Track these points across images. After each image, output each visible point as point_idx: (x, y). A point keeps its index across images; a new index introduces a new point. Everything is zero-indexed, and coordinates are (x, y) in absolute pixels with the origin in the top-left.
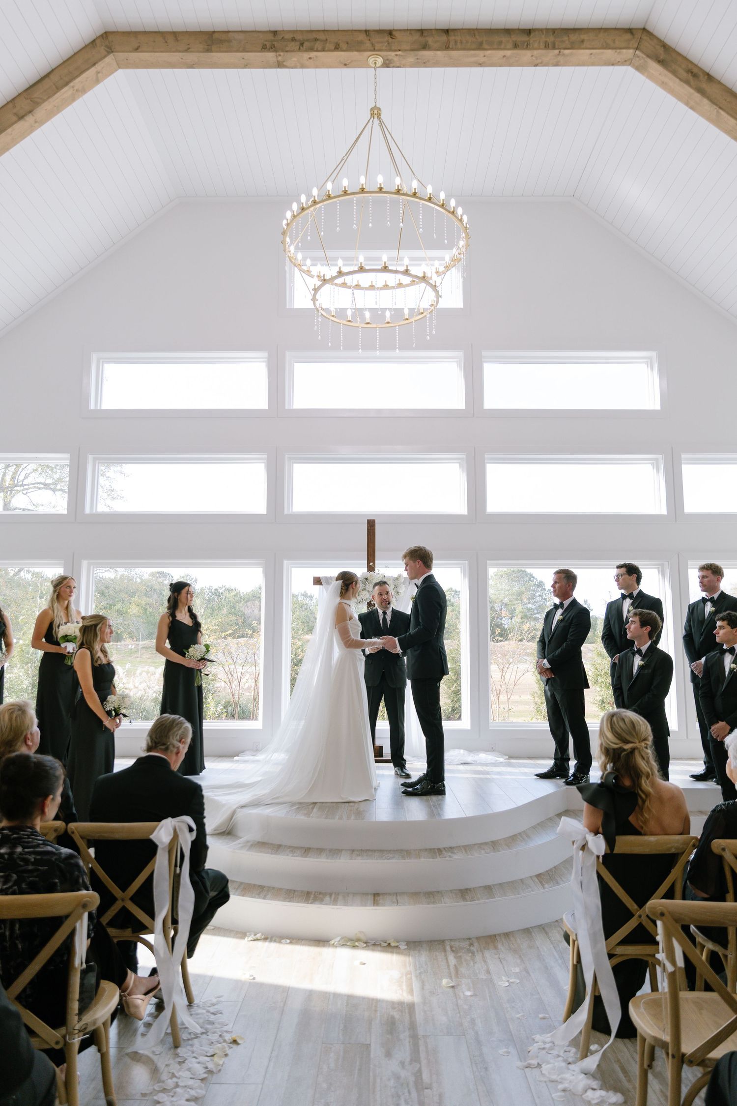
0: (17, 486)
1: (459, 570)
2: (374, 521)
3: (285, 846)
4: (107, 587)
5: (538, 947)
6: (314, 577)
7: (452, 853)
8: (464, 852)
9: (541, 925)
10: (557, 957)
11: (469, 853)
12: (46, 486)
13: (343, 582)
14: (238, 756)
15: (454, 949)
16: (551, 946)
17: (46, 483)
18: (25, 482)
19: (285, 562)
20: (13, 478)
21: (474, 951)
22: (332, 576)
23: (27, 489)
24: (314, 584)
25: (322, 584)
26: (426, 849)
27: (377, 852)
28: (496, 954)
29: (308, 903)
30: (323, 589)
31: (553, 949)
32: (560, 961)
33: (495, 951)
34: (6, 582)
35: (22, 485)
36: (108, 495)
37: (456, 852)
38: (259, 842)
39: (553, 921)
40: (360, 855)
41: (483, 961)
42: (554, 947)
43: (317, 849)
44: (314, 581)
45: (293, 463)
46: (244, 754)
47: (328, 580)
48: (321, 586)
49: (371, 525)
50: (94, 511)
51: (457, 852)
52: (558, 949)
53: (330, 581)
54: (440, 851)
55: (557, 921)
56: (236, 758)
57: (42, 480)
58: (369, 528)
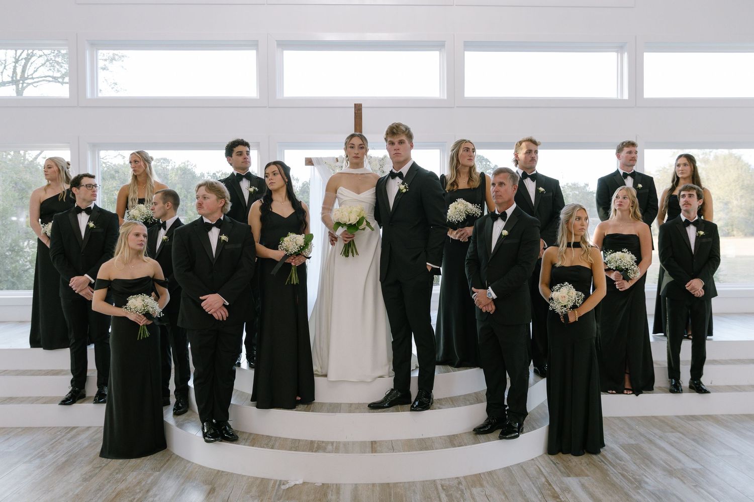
0: (27, 79)
1: (439, 151)
2: (361, 105)
4: (117, 172)
5: (519, 484)
6: (306, 158)
7: (440, 404)
8: (451, 403)
9: (519, 464)
10: (537, 492)
11: (456, 404)
12: (55, 79)
15: (445, 488)
16: (531, 483)
17: (54, 76)
18: (34, 76)
19: (278, 144)
20: (23, 71)
21: (463, 489)
23: (37, 82)
24: (306, 165)
25: (313, 165)
28: (483, 492)
29: (312, 452)
30: (314, 169)
31: (532, 485)
32: (540, 496)
33: (481, 489)
34: (25, 167)
35: (33, 78)
36: (113, 88)
37: (443, 403)
39: (529, 459)
41: (472, 498)
42: (533, 483)
44: (306, 162)
45: (283, 50)
47: (319, 161)
48: (313, 166)
49: (358, 109)
50: (95, 96)
51: (445, 404)
52: (537, 485)
53: (321, 161)
55: (533, 459)
57: (50, 73)
58: (356, 112)
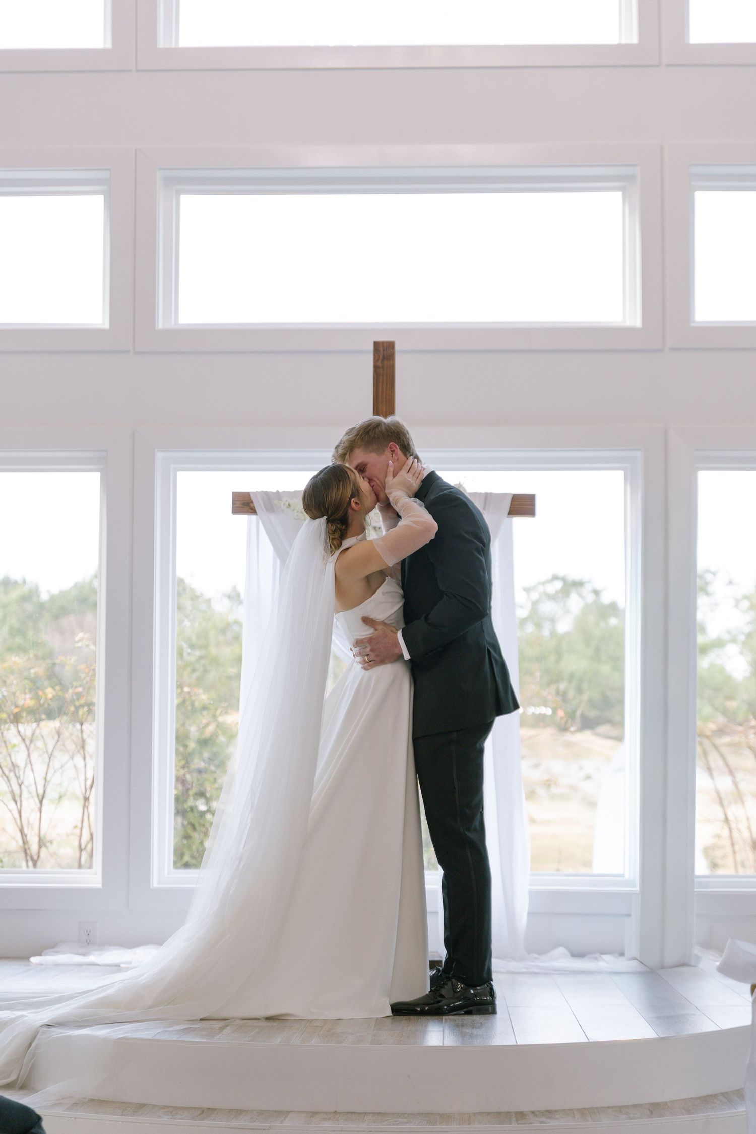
1: (621, 473)
2: (390, 346)
3: (155, 1106)
6: (234, 494)
13: (328, 521)
14: (40, 955)
19: (160, 455)
22: (281, 491)
24: (233, 512)
25: (255, 512)
26: (489, 1114)
27: (371, 1115)
30: (258, 523)
38: (92, 1100)
40: (329, 1119)
43: (231, 1110)
44: (233, 504)
45: (179, 193)
46: (57, 952)
47: (272, 501)
48: (253, 517)
49: (384, 354)
53: (276, 502)
54: (521, 1116)
56: (34, 960)
58: (379, 364)
